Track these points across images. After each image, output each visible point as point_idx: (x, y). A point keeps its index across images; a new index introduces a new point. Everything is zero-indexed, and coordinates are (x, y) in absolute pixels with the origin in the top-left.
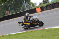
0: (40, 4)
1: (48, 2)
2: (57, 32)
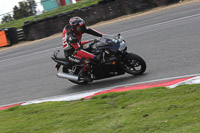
0: (6, 19)
1: (31, 13)
2: (62, 115)
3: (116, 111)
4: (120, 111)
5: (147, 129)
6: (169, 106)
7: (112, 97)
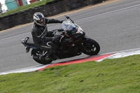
2: (23, 82)
3: (61, 78)
4: (63, 79)
5: (83, 90)
6: (97, 74)
7: (58, 68)
